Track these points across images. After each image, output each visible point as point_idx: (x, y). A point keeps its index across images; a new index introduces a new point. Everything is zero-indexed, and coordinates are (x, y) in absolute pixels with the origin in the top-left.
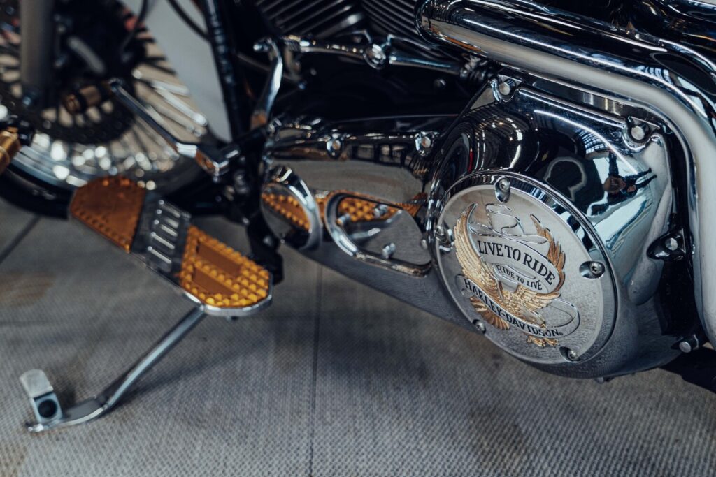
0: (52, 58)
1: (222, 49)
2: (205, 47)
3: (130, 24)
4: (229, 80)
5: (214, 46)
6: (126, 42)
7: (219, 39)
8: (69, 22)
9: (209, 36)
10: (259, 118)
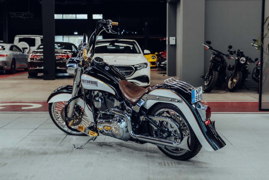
0: (72, 114)
1: (94, 113)
2: (92, 113)
3: (82, 110)
4: (94, 116)
5: (93, 112)
6: (81, 112)
7: (94, 112)
8: (75, 109)
9: (92, 112)
10: (97, 120)
